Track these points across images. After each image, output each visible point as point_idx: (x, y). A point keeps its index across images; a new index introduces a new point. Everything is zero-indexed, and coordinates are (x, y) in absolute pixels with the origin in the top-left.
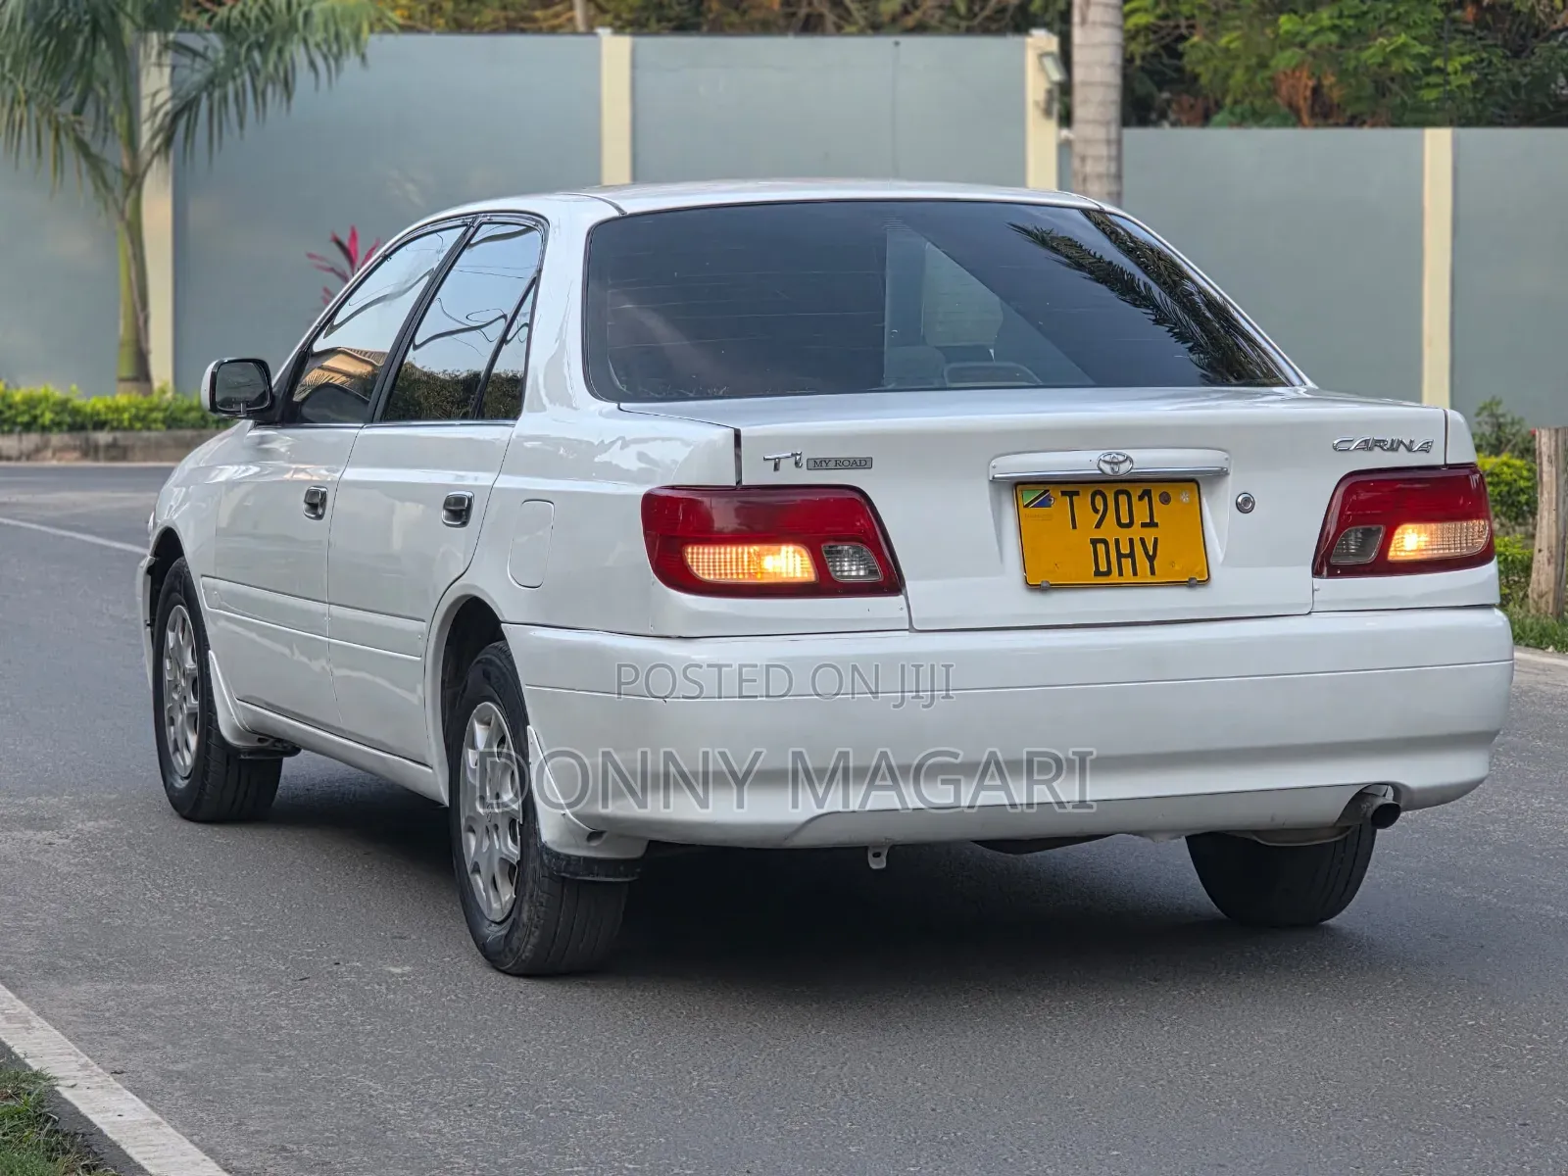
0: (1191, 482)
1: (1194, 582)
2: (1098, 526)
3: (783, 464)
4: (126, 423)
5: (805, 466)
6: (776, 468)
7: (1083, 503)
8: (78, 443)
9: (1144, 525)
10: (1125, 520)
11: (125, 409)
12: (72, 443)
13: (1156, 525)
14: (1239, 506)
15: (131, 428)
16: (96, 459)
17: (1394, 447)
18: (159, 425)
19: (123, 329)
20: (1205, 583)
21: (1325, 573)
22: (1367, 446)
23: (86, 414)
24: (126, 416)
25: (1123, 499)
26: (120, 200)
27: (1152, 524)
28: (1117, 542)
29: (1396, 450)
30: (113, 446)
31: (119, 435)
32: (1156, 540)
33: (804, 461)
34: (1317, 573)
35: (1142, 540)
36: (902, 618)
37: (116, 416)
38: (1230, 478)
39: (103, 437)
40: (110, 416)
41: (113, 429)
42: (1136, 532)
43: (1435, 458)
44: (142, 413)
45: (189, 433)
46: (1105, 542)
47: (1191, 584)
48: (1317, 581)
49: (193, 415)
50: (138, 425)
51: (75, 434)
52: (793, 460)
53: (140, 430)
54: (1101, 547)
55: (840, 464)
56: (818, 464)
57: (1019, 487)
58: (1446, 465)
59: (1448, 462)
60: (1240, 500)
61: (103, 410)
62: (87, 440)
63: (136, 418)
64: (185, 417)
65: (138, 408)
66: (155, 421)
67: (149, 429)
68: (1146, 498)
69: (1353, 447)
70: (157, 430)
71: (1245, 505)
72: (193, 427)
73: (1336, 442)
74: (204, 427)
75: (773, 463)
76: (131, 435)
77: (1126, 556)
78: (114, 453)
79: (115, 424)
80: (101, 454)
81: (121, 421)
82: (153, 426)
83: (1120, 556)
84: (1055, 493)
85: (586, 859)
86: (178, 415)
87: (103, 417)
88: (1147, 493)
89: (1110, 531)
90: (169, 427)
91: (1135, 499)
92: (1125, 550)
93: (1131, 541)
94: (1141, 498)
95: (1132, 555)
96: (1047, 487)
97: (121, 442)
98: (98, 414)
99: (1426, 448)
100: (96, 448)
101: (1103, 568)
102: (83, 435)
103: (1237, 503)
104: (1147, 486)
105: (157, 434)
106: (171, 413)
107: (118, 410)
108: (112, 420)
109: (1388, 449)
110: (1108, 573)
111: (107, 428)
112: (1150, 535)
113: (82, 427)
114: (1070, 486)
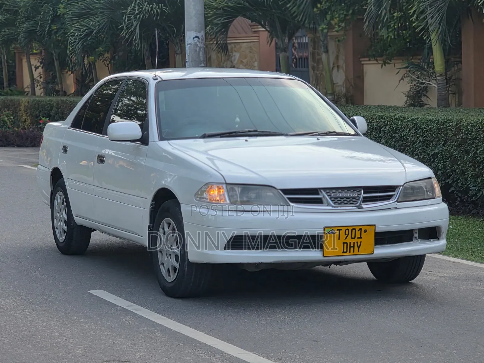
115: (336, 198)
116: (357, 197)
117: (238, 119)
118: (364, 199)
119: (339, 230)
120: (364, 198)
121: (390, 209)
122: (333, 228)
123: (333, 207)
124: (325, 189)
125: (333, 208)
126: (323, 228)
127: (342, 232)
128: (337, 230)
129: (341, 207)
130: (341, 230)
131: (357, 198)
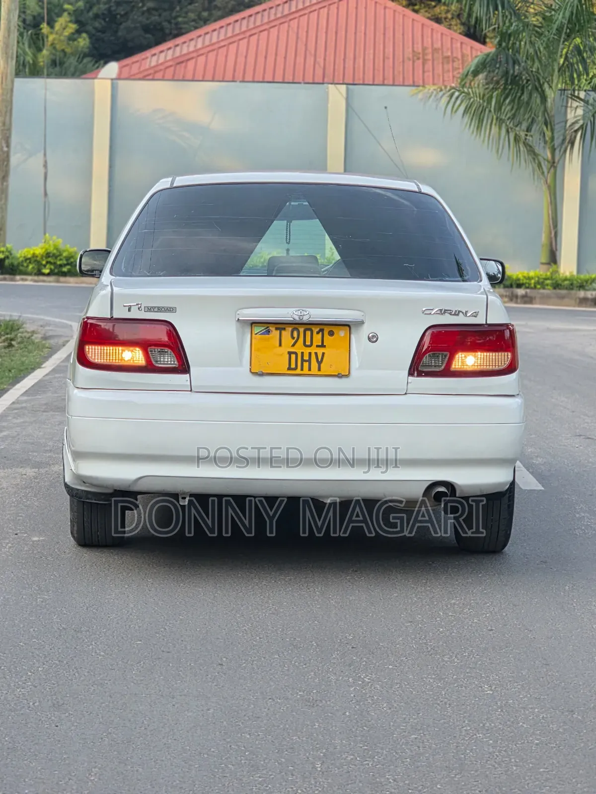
0: (347, 326)
1: (340, 375)
2: (293, 345)
3: (132, 308)
4: (533, 285)
5: (143, 309)
6: (129, 310)
7: (286, 334)
8: (508, 294)
9: (318, 346)
10: (308, 343)
11: (532, 278)
12: (505, 294)
13: (325, 346)
14: (369, 339)
15: (535, 287)
16: (516, 303)
17: (457, 314)
18: (549, 287)
19: (544, 238)
20: (347, 376)
21: (416, 374)
22: (442, 312)
23: (513, 279)
24: (533, 281)
25: (308, 333)
26: (546, 173)
27: (323, 346)
28: (302, 353)
29: (458, 315)
30: (523, 297)
31: (528, 291)
32: (323, 354)
33: (143, 307)
34: (411, 373)
35: (316, 354)
36: (187, 385)
37: (528, 281)
38: (365, 326)
39: (521, 292)
40: (525, 281)
41: (527, 288)
42: (313, 350)
43: (481, 320)
44: (541, 280)
45: (564, 292)
46: (296, 353)
47: (339, 376)
48: (411, 378)
49: (566, 283)
50: (539, 286)
51: (506, 289)
52: (137, 307)
53: (539, 289)
54: (293, 356)
55: (160, 309)
56: (149, 309)
57: (253, 325)
58: (486, 324)
59: (488, 323)
60: (370, 335)
61: (522, 278)
62: (512, 293)
63: (538, 283)
64: (563, 284)
65: (538, 277)
66: (547, 285)
67: (544, 288)
68: (321, 333)
69: (433, 313)
70: (549, 289)
71: (373, 339)
72: (566, 289)
73: (424, 309)
74: (572, 289)
75: (128, 308)
76: (535, 291)
77: (306, 361)
78: (526, 299)
79: (527, 285)
80: (519, 300)
81: (530, 284)
82: (546, 287)
83: (303, 360)
84: (272, 328)
85: (85, 491)
86: (560, 282)
87: (521, 282)
88: (322, 330)
89: (299, 348)
90: (555, 288)
91: (315, 333)
92: (306, 357)
93: (310, 354)
94: (318, 333)
95: (309, 361)
96: (268, 325)
97: (529, 294)
98: (519, 279)
99: (475, 315)
100: (517, 297)
101: (293, 366)
102: (511, 289)
103: (368, 337)
104: (322, 327)
105: (548, 291)
106: (557, 281)
107: (529, 278)
108: (526, 283)
109: (454, 315)
110: (296, 368)
111: (524, 287)
112: (320, 351)
113: (511, 286)
114: (280, 326)
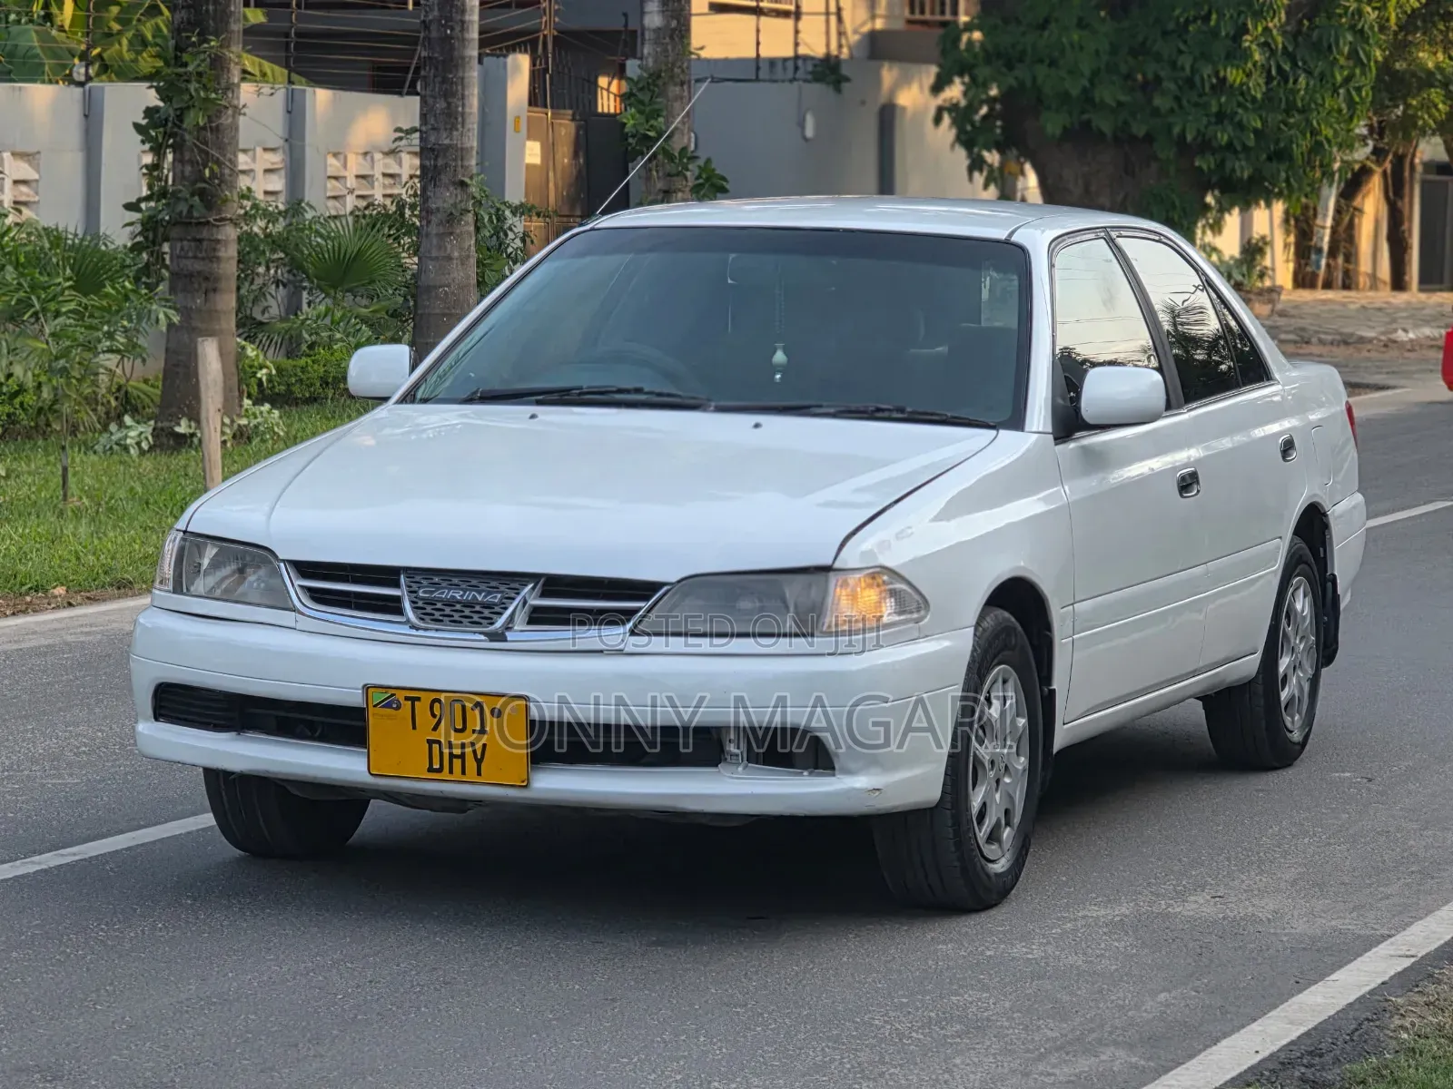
115: (431, 602)
116: (496, 605)
117: (780, 357)
118: (535, 615)
119: (414, 700)
120: (536, 609)
121: (601, 651)
122: (393, 691)
123: (413, 627)
124: (412, 572)
125: (414, 632)
126: (360, 686)
127: (422, 707)
128: (407, 699)
129: (437, 630)
130: (418, 699)
131: (497, 609)
